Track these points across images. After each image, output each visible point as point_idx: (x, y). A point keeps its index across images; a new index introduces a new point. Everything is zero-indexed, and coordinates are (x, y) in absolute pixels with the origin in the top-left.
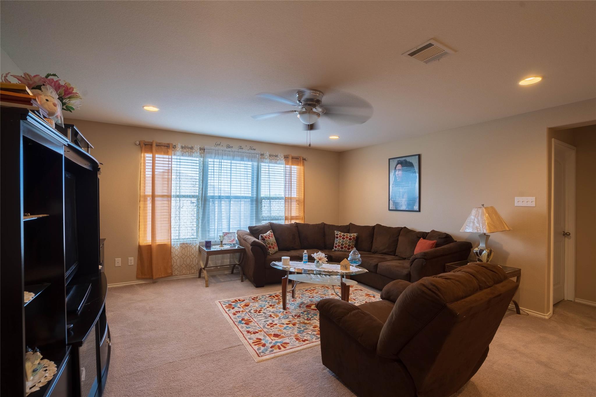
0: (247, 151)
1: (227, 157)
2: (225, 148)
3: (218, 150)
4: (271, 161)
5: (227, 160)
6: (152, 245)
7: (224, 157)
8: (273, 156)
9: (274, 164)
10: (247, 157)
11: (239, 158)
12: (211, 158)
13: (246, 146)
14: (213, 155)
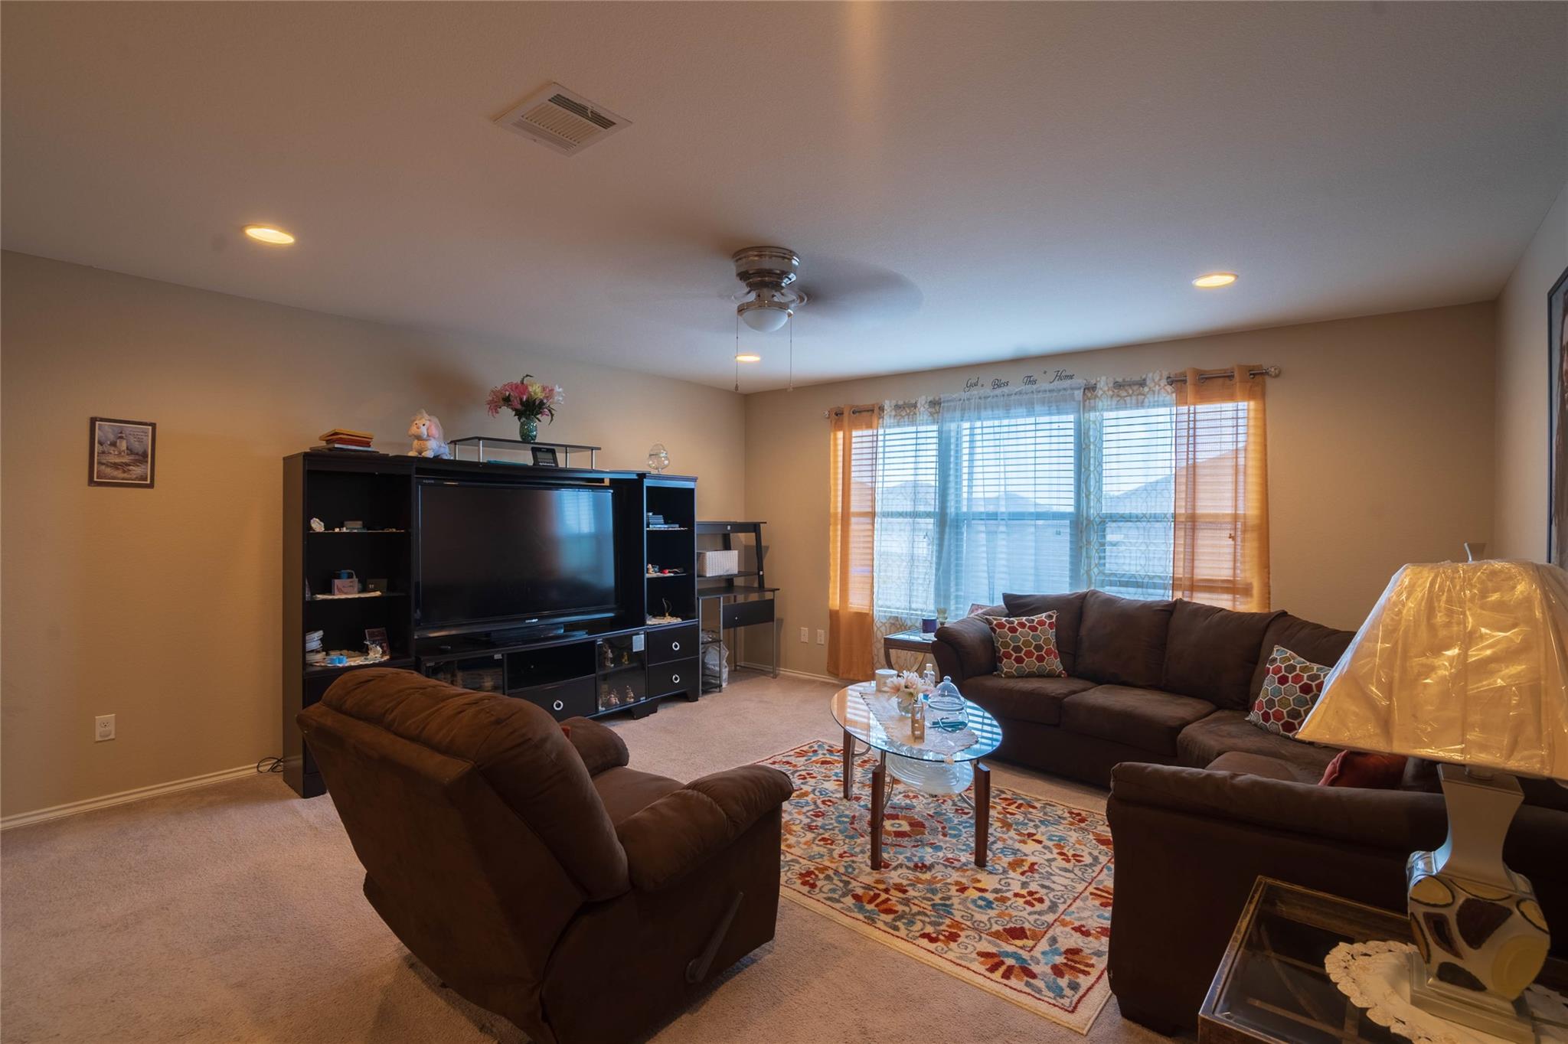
0: (1047, 386)
1: (990, 413)
2: (987, 391)
3: (968, 399)
4: (1122, 401)
5: (994, 418)
6: (841, 612)
7: (983, 414)
8: (1130, 385)
9: (1131, 408)
10: (1043, 403)
11: (1023, 410)
12: (952, 420)
13: (1045, 372)
14: (958, 414)
